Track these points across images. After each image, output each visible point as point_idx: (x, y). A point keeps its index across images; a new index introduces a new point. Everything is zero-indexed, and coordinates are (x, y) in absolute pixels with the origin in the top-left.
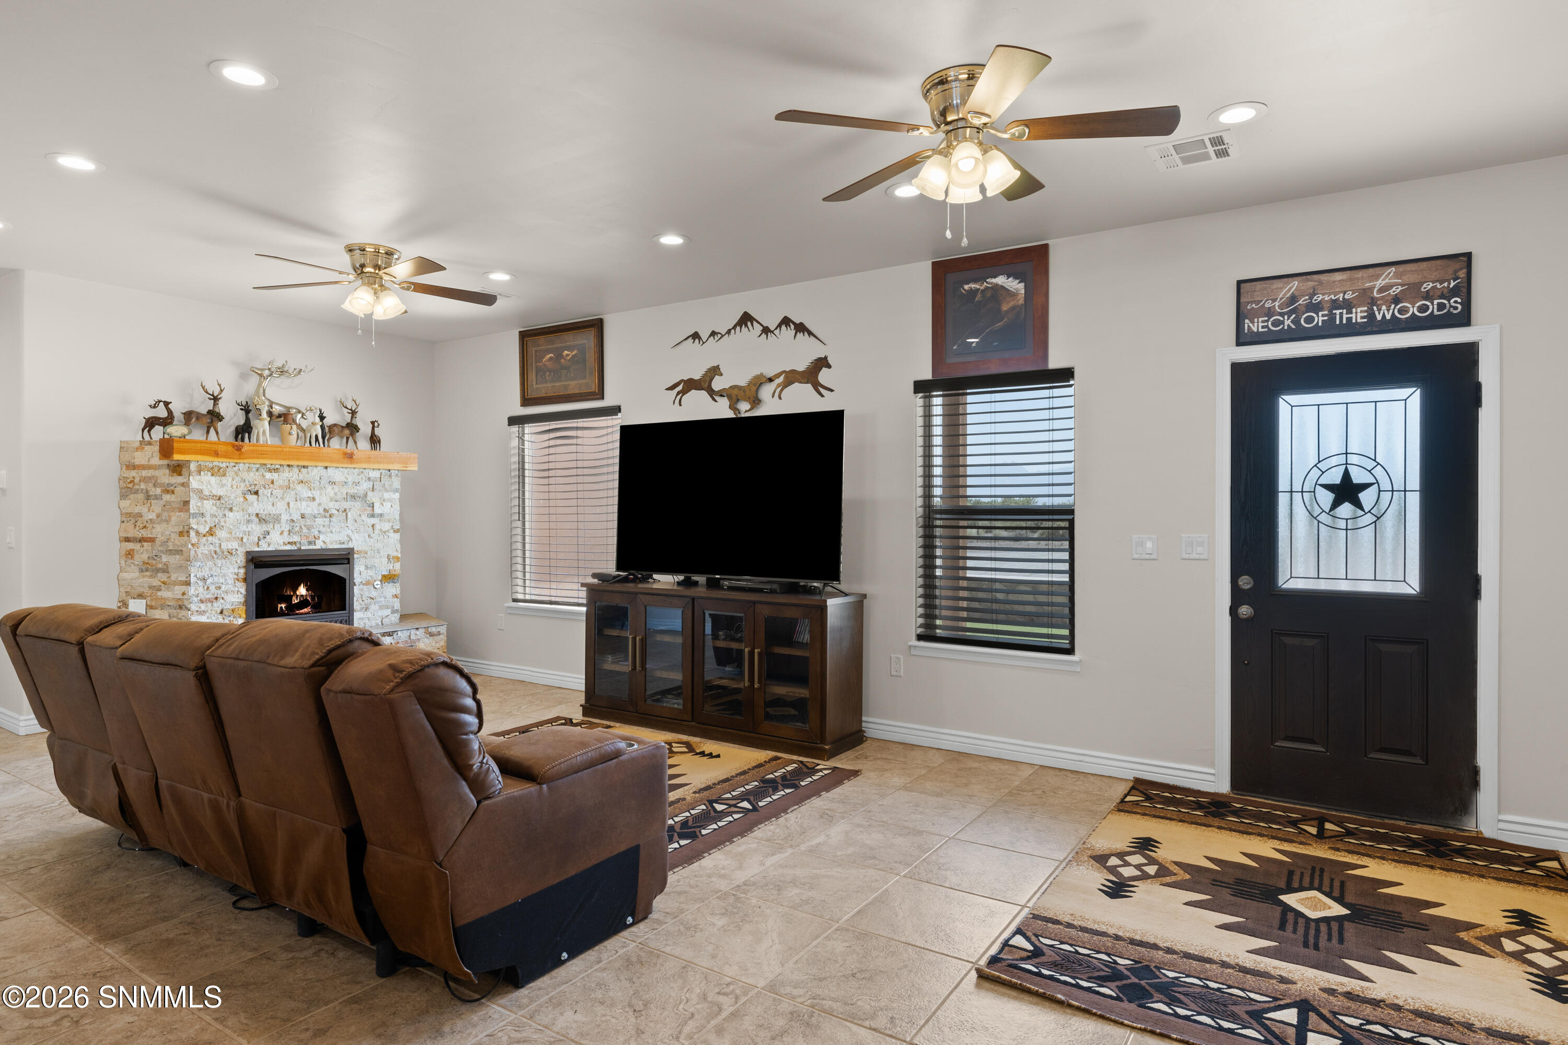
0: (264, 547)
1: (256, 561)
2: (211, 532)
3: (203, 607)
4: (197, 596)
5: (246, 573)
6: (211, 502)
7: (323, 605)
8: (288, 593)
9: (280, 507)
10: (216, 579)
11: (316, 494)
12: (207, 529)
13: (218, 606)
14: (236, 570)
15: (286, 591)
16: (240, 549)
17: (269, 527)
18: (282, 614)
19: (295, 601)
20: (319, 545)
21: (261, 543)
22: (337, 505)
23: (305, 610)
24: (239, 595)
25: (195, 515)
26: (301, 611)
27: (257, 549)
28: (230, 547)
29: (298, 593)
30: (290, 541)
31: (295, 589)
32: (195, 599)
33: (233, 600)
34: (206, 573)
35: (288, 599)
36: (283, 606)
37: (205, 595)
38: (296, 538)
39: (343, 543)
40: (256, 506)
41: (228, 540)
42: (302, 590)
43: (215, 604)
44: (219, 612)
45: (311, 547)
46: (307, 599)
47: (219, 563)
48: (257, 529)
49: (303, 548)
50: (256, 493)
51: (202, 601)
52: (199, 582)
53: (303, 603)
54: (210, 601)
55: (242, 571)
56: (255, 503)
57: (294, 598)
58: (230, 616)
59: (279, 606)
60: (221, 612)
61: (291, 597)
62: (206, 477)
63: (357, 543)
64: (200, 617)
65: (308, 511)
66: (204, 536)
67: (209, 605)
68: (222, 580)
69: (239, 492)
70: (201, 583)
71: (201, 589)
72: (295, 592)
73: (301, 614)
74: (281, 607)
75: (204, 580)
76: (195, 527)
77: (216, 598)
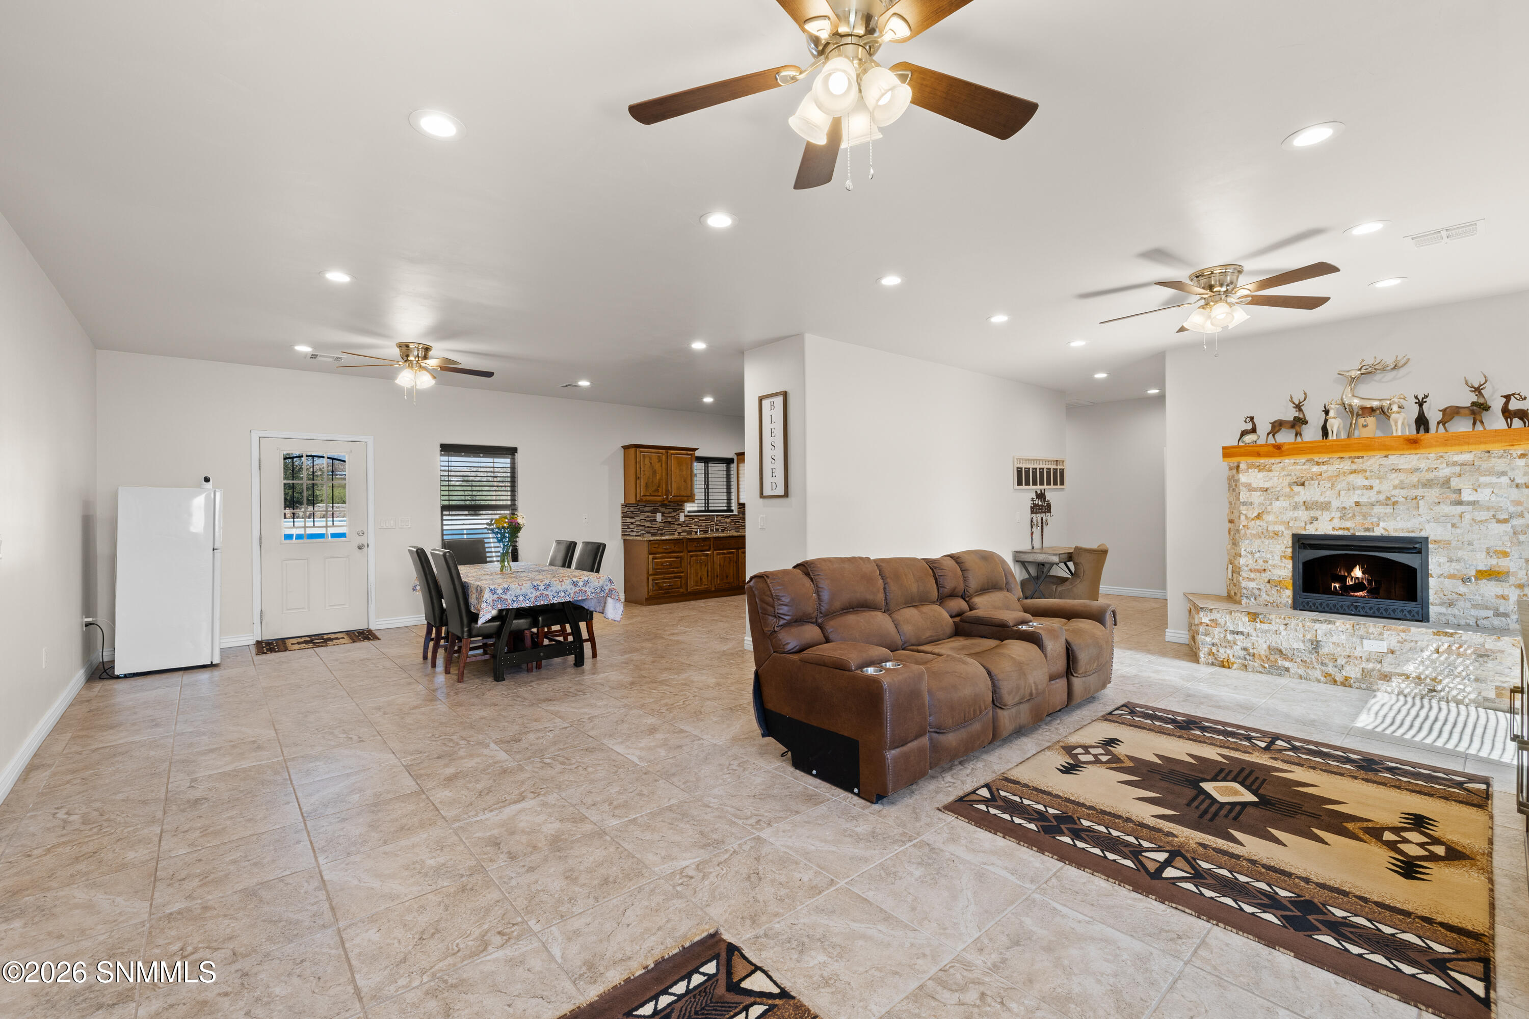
0: (1311, 530)
1: (1301, 542)
2: (1259, 517)
3: (1252, 575)
4: (1247, 566)
5: (1293, 552)
6: (1259, 493)
7: (1382, 592)
8: (1343, 573)
9: (1329, 496)
10: (1264, 554)
11: (1375, 483)
12: (1255, 514)
13: (1266, 576)
14: (1283, 549)
15: (1340, 571)
16: (1286, 532)
17: (1317, 513)
18: (1335, 593)
19: (1350, 582)
20: (1378, 532)
21: (1308, 527)
22: (1404, 492)
23: (1361, 593)
24: (1286, 570)
25: (1244, 504)
26: (1356, 594)
27: (1304, 533)
28: (1276, 529)
29: (1353, 575)
30: (1342, 527)
31: (1350, 569)
32: (1246, 568)
33: (1281, 573)
34: (1254, 548)
35: (1342, 579)
36: (1337, 585)
37: (1253, 565)
38: (1348, 524)
39: (1413, 532)
40: (1303, 494)
41: (1275, 523)
42: (1357, 572)
43: (1263, 575)
44: (1266, 581)
45: (1367, 534)
46: (1362, 582)
47: (1267, 542)
48: (1303, 515)
49: (1357, 534)
50: (1303, 484)
51: (1251, 571)
52: (1248, 555)
53: (1359, 586)
54: (1259, 571)
55: (1290, 550)
56: (1302, 492)
57: (1348, 579)
58: (1276, 586)
59: (1333, 585)
60: (1269, 582)
61: (1346, 578)
62: (1253, 472)
63: (1431, 531)
64: (1250, 583)
65: (1364, 499)
66: (1253, 520)
67: (1258, 574)
68: (1269, 556)
69: (1286, 483)
70: (1250, 556)
71: (1251, 562)
72: (1349, 574)
73: (1356, 596)
74: (1335, 587)
75: (1252, 553)
76: (1244, 512)
77: (1265, 570)
